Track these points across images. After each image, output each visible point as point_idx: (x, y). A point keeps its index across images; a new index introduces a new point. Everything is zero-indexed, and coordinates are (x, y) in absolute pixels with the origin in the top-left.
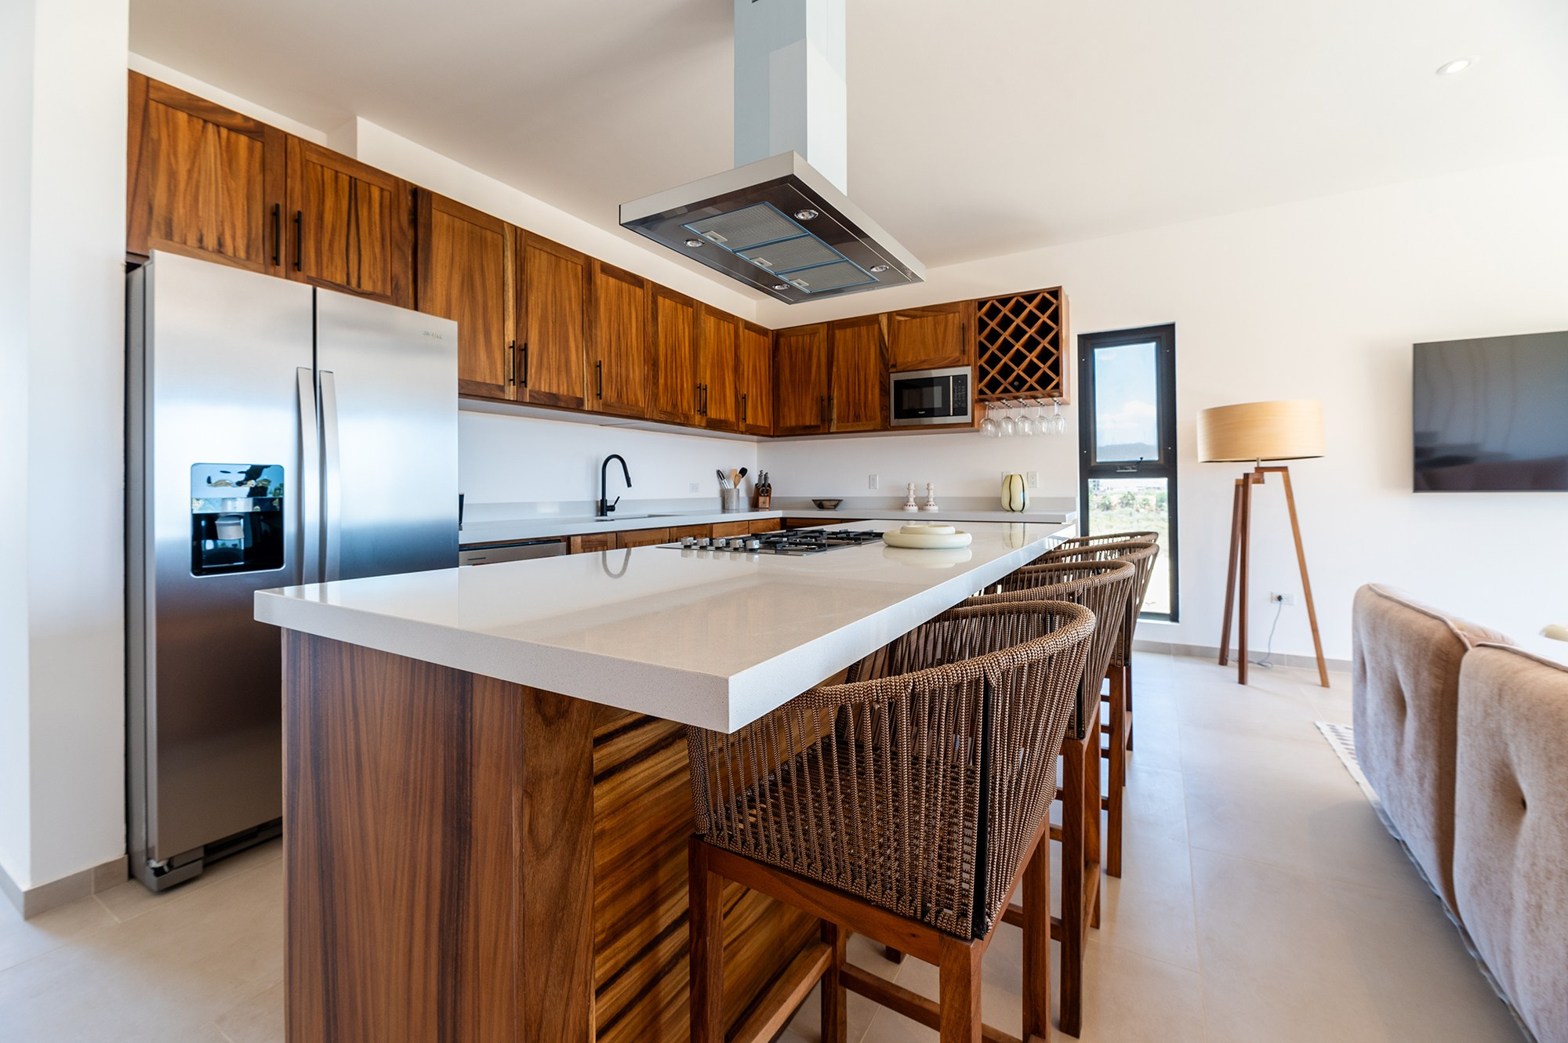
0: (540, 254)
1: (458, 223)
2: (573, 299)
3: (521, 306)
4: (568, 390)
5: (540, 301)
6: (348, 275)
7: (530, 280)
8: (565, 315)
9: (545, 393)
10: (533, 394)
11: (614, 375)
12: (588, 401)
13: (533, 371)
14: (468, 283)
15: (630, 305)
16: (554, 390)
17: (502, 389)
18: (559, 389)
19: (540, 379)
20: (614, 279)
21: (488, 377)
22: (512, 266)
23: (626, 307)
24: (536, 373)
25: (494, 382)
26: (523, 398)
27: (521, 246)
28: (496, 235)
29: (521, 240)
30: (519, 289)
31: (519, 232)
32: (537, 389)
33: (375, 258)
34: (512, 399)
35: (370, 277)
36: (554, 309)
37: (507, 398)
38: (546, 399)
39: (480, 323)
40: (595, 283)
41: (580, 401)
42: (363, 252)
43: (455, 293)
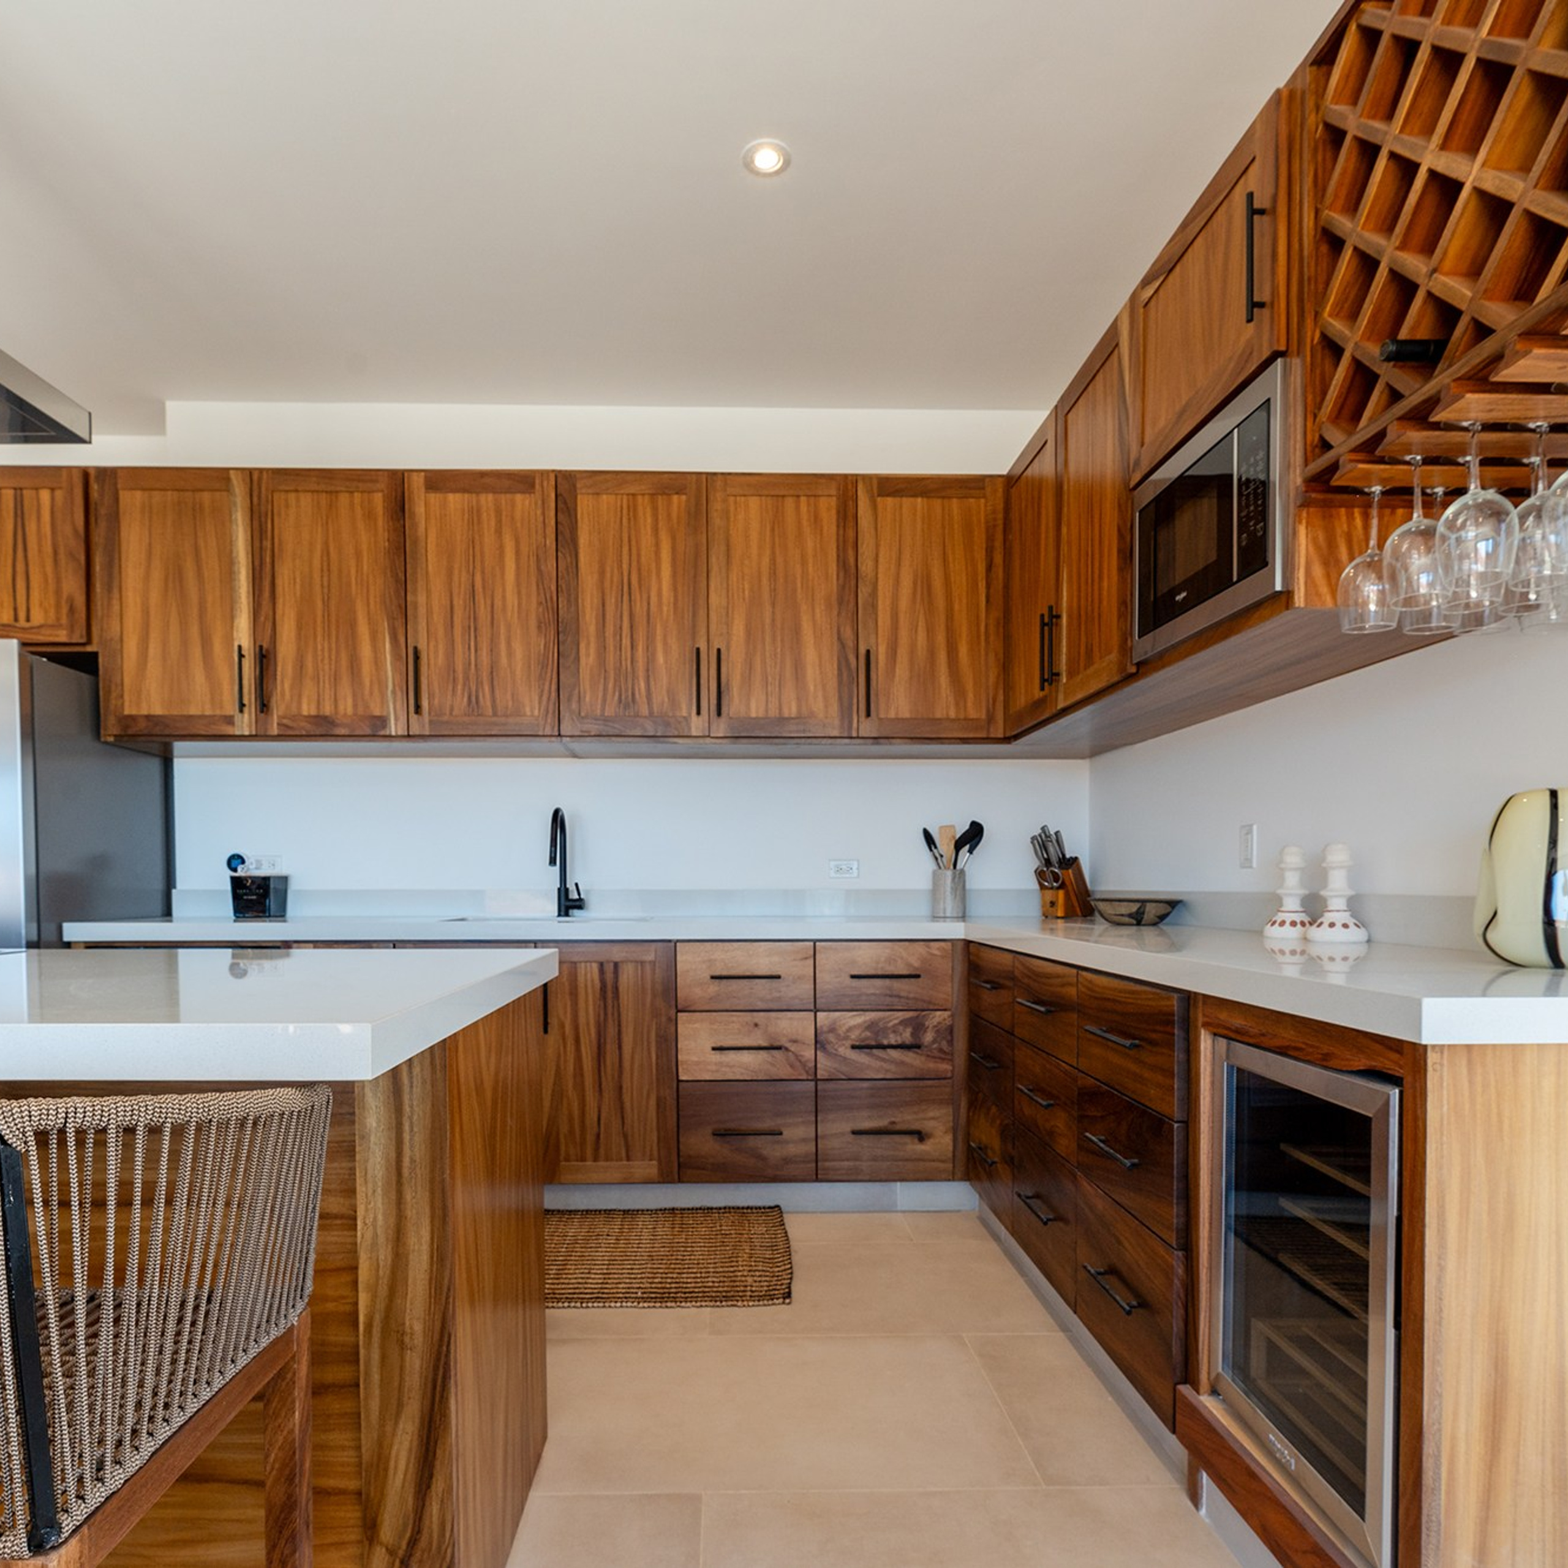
0: (298, 500)
1: (157, 496)
2: (365, 554)
3: (261, 590)
4: (355, 706)
5: (298, 574)
6: (15, 610)
7: (280, 544)
8: (349, 584)
9: (310, 716)
10: (285, 721)
11: (460, 668)
12: (396, 719)
13: (287, 686)
14: (175, 576)
15: (499, 532)
16: (327, 710)
17: (229, 720)
18: (336, 707)
19: (300, 696)
20: (458, 496)
21: (208, 706)
22: (245, 531)
23: (489, 539)
24: (292, 688)
25: (218, 712)
26: (266, 730)
27: (259, 497)
28: (217, 494)
29: (260, 488)
30: (257, 563)
31: (255, 476)
32: (294, 711)
33: (46, 581)
34: (247, 733)
35: (41, 605)
36: (325, 579)
37: (238, 733)
38: (308, 726)
39: (194, 631)
40: (413, 515)
41: (383, 721)
42: (32, 578)
43: (155, 597)
